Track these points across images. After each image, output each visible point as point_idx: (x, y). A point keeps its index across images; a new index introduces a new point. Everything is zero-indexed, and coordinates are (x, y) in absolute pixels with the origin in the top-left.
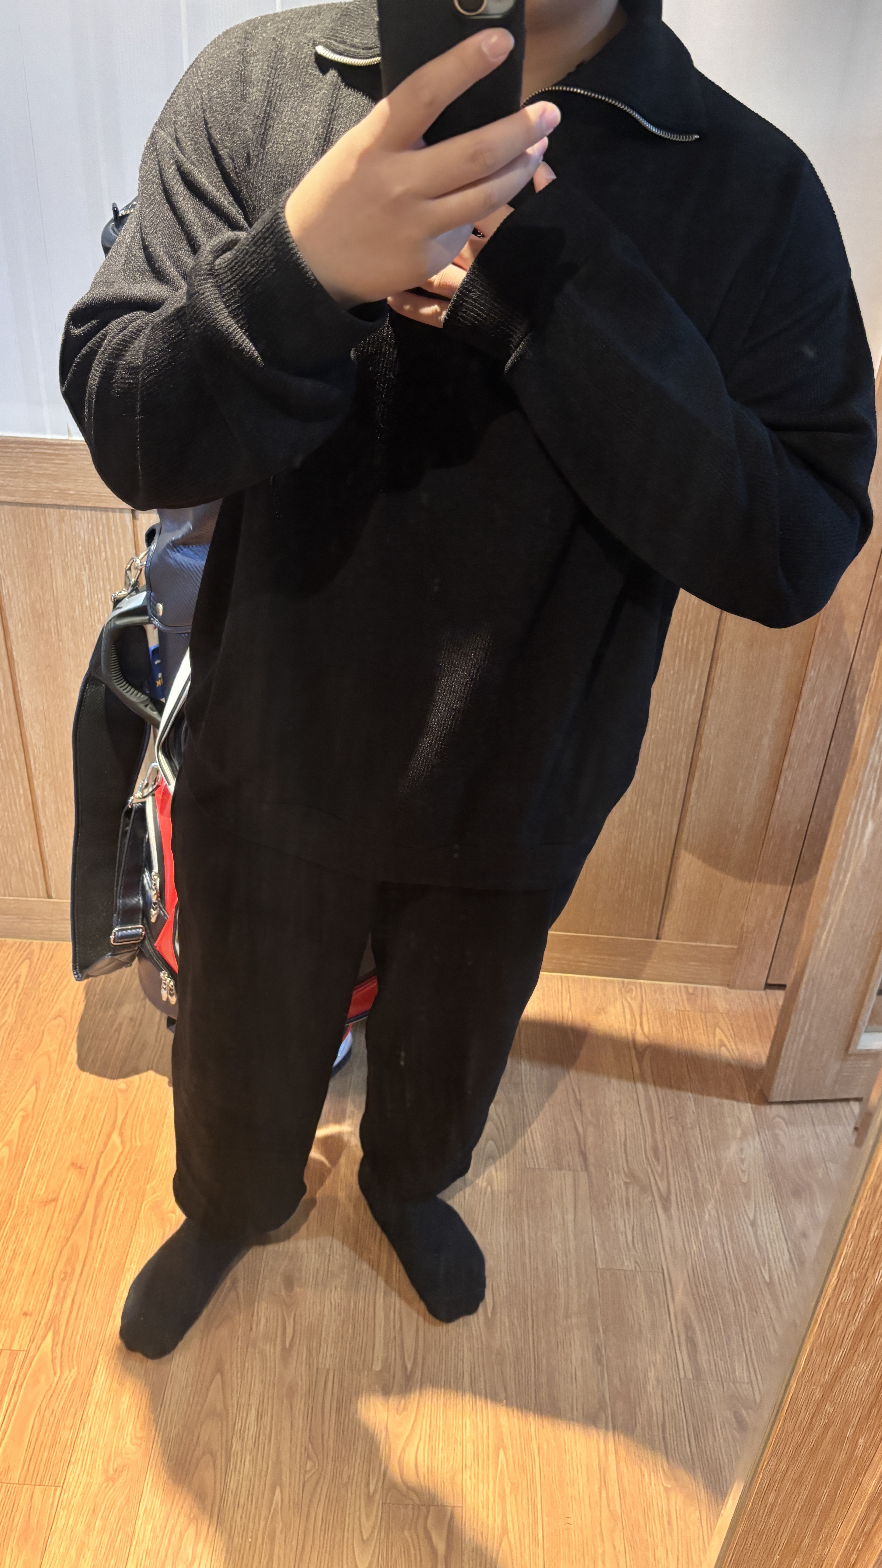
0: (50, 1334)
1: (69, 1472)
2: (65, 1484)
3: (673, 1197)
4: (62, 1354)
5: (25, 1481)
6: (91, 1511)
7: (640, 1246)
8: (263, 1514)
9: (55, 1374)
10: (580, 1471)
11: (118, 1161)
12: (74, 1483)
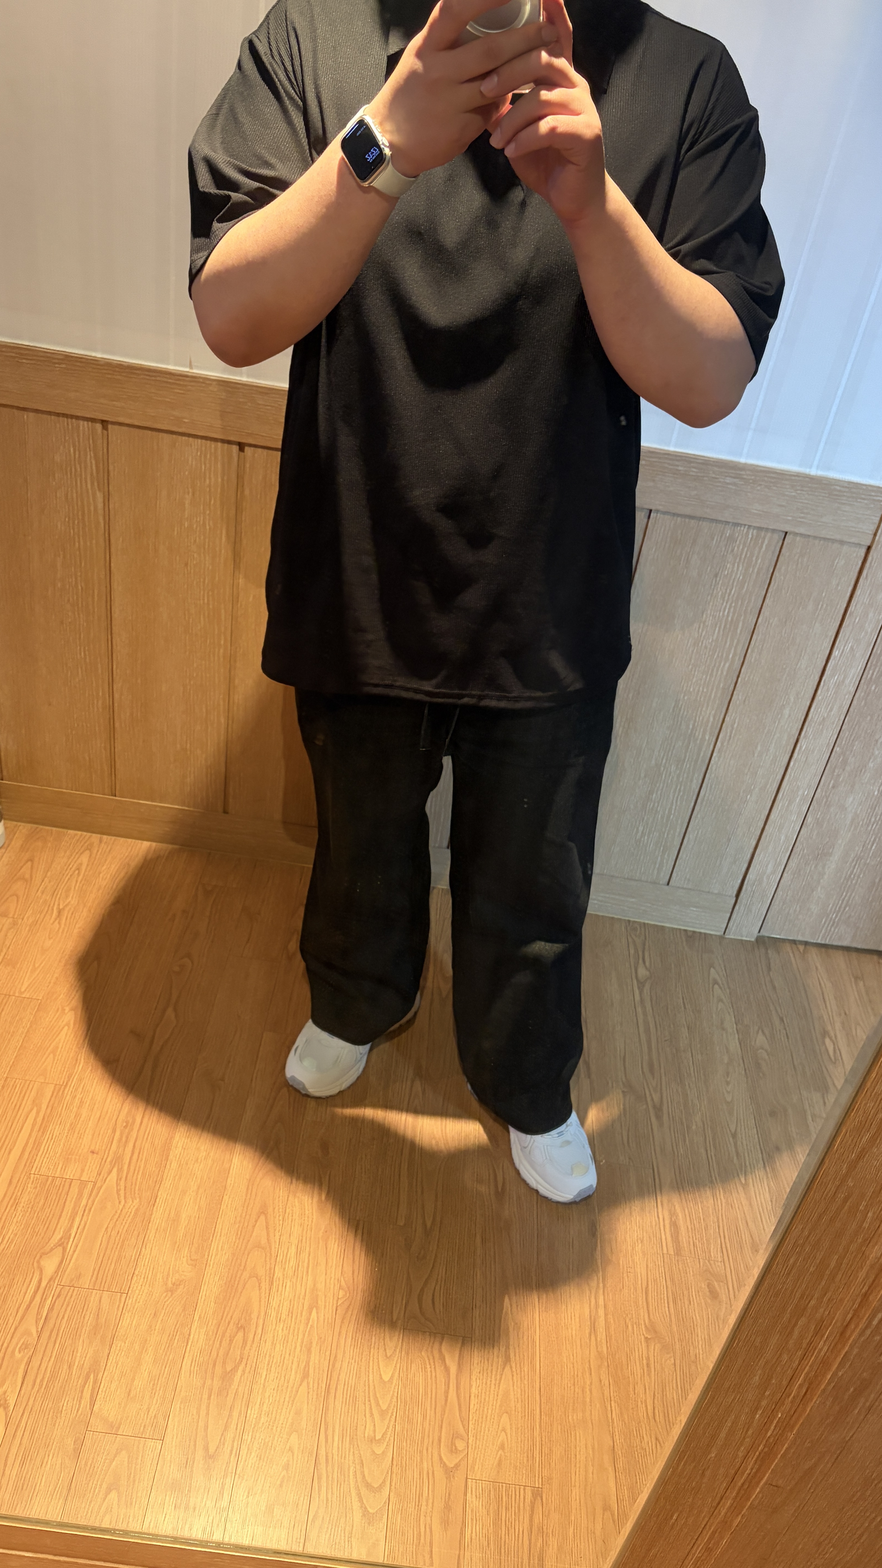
0: (115, 1170)
1: (133, 1282)
2: (130, 1292)
3: (665, 1108)
4: (125, 1187)
5: (94, 1286)
6: (153, 1315)
8: (301, 1329)
9: (120, 1202)
10: (573, 1318)
11: (172, 1032)
12: (137, 1291)
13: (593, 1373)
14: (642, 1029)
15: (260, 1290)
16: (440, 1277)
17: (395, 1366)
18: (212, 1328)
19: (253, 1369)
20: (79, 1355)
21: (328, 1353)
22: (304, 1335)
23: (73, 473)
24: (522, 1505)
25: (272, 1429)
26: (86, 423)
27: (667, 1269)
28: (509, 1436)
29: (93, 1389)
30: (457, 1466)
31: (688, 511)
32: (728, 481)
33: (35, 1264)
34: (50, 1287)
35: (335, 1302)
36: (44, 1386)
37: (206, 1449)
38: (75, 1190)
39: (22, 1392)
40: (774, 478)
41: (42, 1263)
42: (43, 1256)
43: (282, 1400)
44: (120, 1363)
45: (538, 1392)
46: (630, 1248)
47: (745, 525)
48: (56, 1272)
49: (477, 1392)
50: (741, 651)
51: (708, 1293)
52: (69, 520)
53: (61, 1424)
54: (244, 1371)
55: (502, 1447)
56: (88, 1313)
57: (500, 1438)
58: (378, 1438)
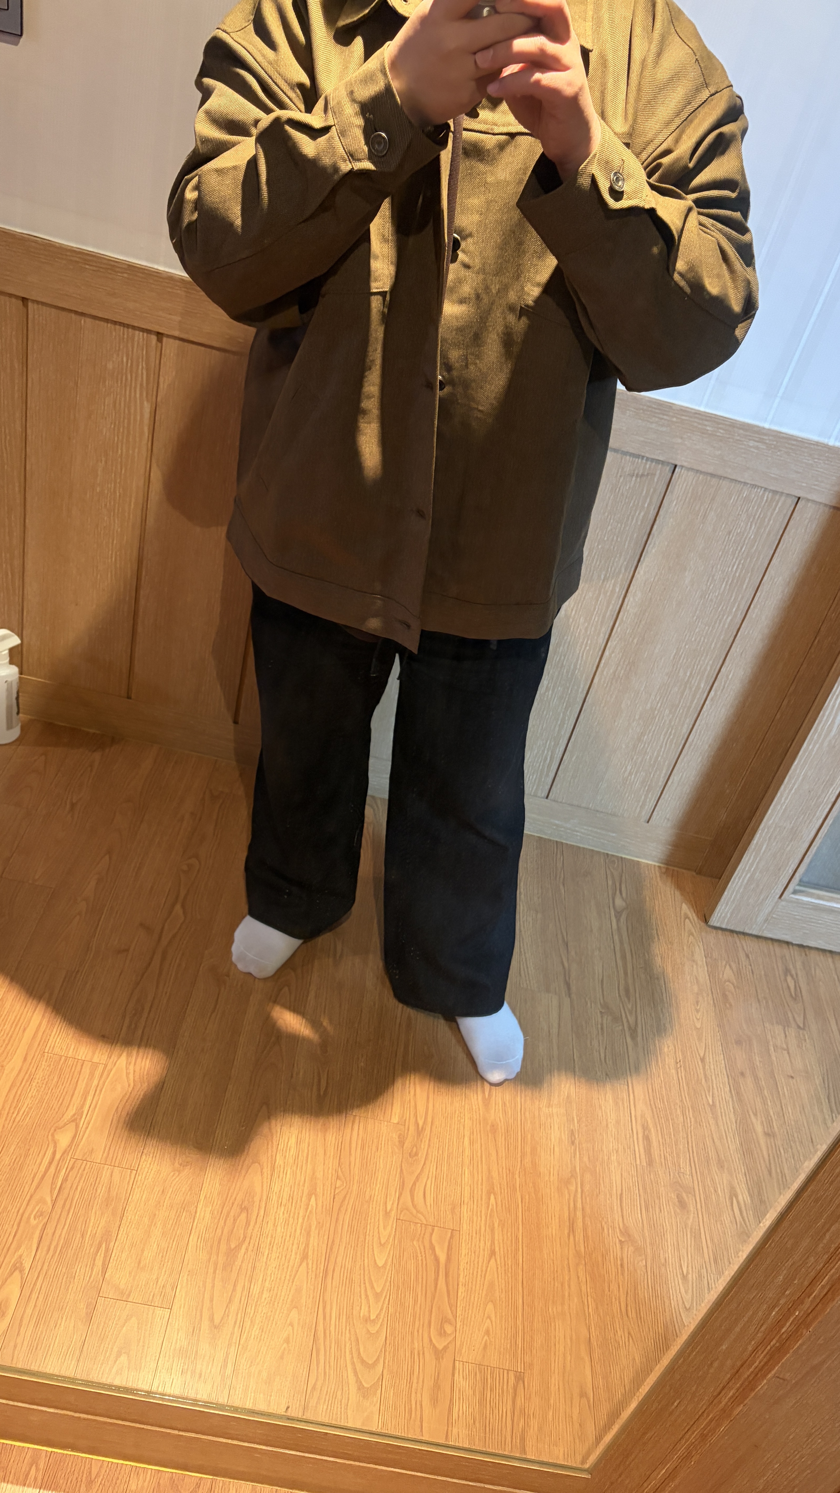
0: (125, 1055)
1: (142, 1160)
2: (139, 1169)
3: (639, 1030)
4: (134, 1071)
5: (106, 1162)
6: (161, 1192)
7: (611, 1062)
8: (301, 1214)
9: (130, 1085)
11: (180, 928)
12: (146, 1170)
13: (571, 1270)
14: (618, 955)
15: (262, 1175)
16: (431, 1173)
17: (389, 1253)
18: (217, 1207)
19: (256, 1247)
20: (91, 1224)
21: (326, 1237)
22: (304, 1219)
23: (124, 382)
24: (505, 1387)
25: (274, 1305)
26: (141, 333)
27: (640, 1179)
28: (494, 1323)
29: (105, 1257)
30: (446, 1348)
31: (711, 469)
32: (751, 445)
33: (50, 1137)
34: (63, 1160)
35: (333, 1191)
36: (58, 1252)
37: (212, 1319)
38: (86, 1070)
39: (37, 1257)
40: (793, 445)
41: (56, 1137)
42: (57, 1130)
43: (283, 1278)
44: (130, 1235)
45: (520, 1285)
46: (606, 1158)
47: (762, 487)
48: (70, 1146)
49: (464, 1281)
50: (744, 607)
51: (677, 1203)
52: (114, 427)
53: (75, 1288)
54: (247, 1249)
55: (487, 1332)
56: (100, 1186)
57: (486, 1325)
58: (372, 1318)
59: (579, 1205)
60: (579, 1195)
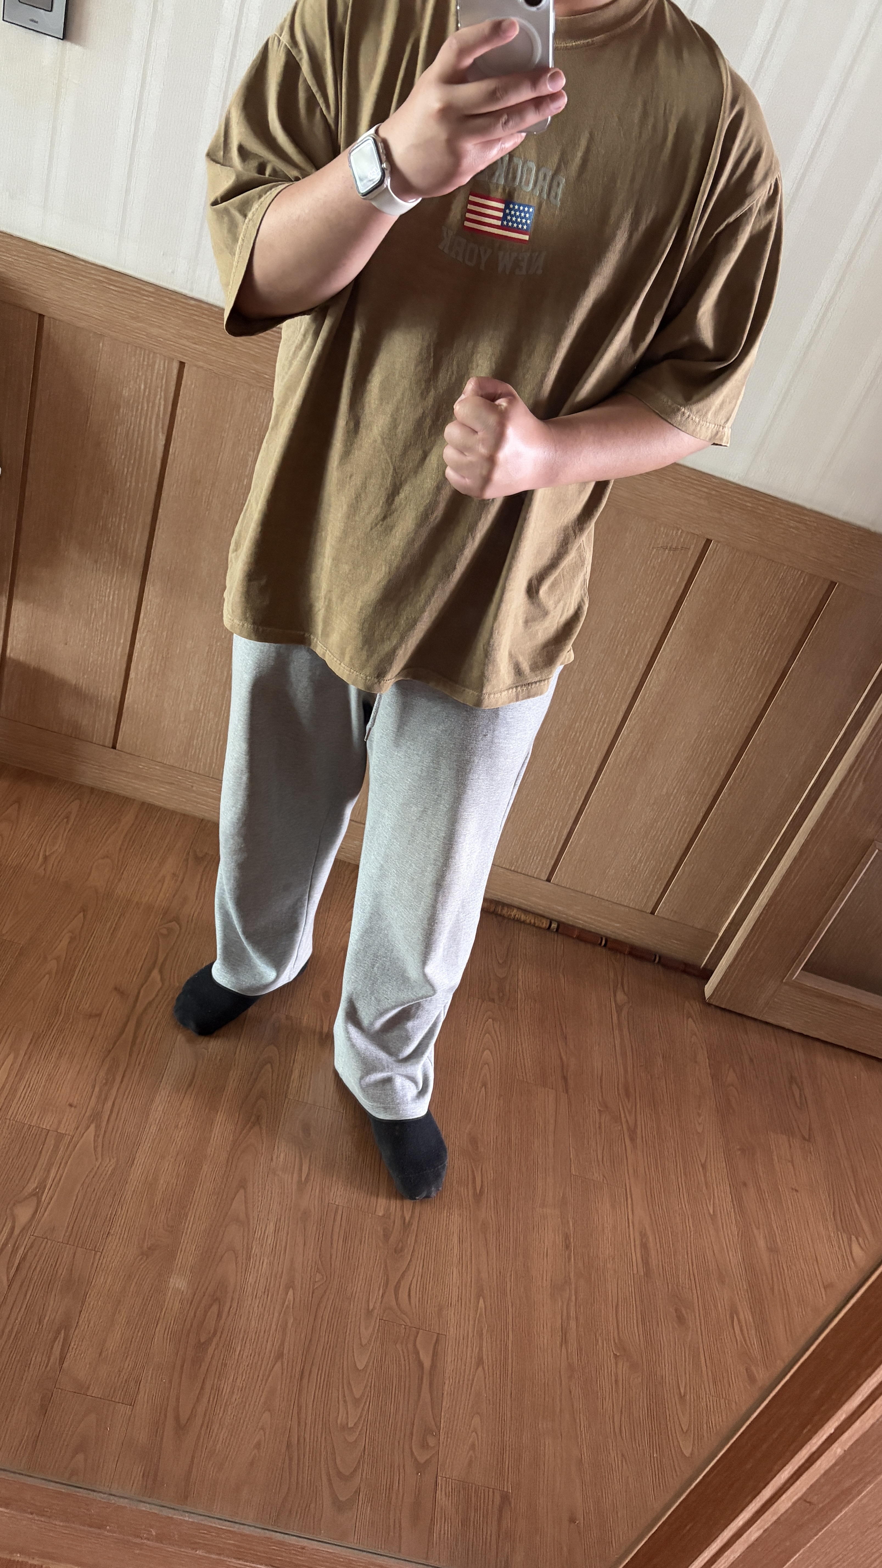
0: (93, 1127)
1: (108, 1241)
2: (104, 1251)
3: (639, 1131)
4: (103, 1145)
5: (68, 1241)
6: (127, 1276)
7: (608, 1164)
8: (277, 1309)
9: (97, 1159)
11: (156, 996)
12: (111, 1252)
14: (618, 1051)
15: (236, 1264)
16: (417, 1271)
17: (370, 1356)
18: (187, 1297)
19: (227, 1343)
20: (50, 1308)
22: (280, 1314)
24: (490, 1507)
25: (245, 1406)
27: (636, 1289)
28: (480, 1437)
29: (63, 1345)
30: (428, 1462)
33: (8, 1212)
34: (22, 1236)
35: (312, 1285)
36: (12, 1337)
37: (177, 1420)
38: (51, 1142)
40: (834, 527)
41: (15, 1211)
42: (17, 1204)
43: (256, 1377)
44: (92, 1322)
45: (509, 1397)
46: (602, 1264)
47: (797, 570)
48: (30, 1222)
49: (449, 1390)
51: (676, 1318)
53: (29, 1378)
54: (217, 1344)
55: (473, 1447)
56: (61, 1269)
57: (471, 1439)
58: (350, 1426)
59: (572, 1313)
60: (573, 1304)
